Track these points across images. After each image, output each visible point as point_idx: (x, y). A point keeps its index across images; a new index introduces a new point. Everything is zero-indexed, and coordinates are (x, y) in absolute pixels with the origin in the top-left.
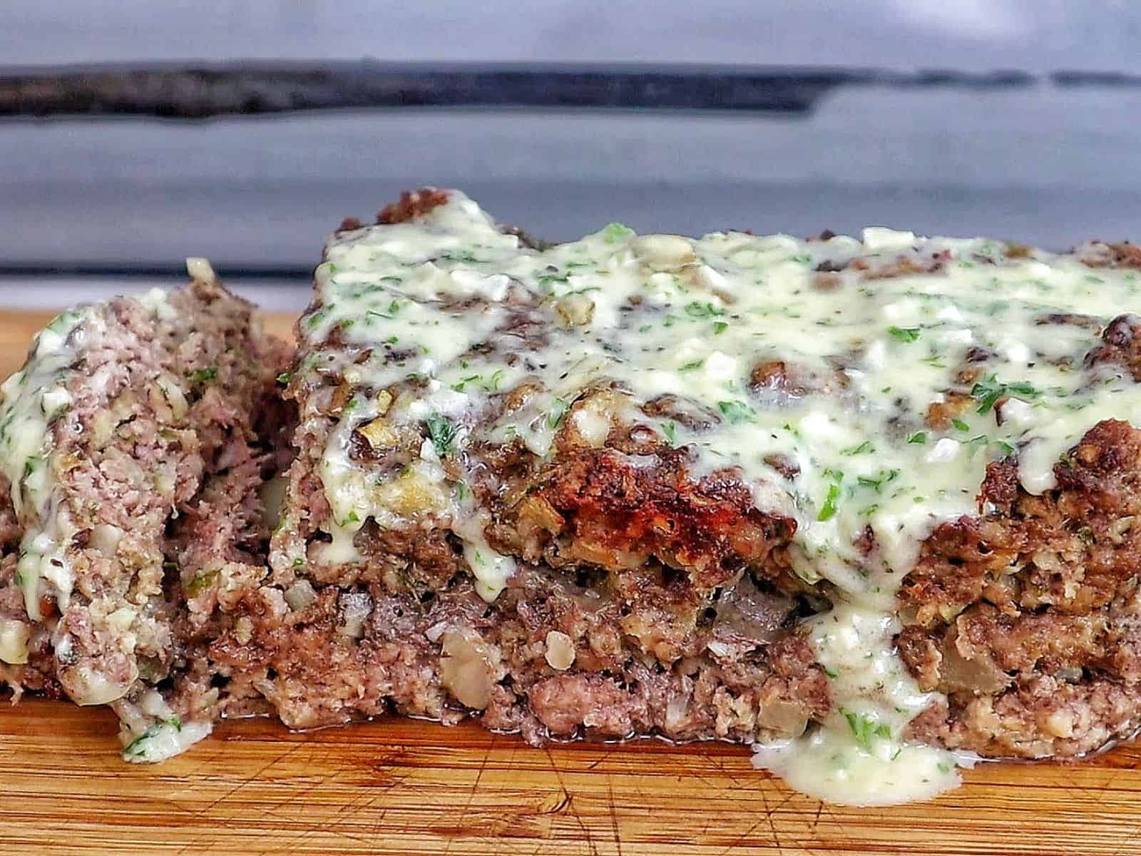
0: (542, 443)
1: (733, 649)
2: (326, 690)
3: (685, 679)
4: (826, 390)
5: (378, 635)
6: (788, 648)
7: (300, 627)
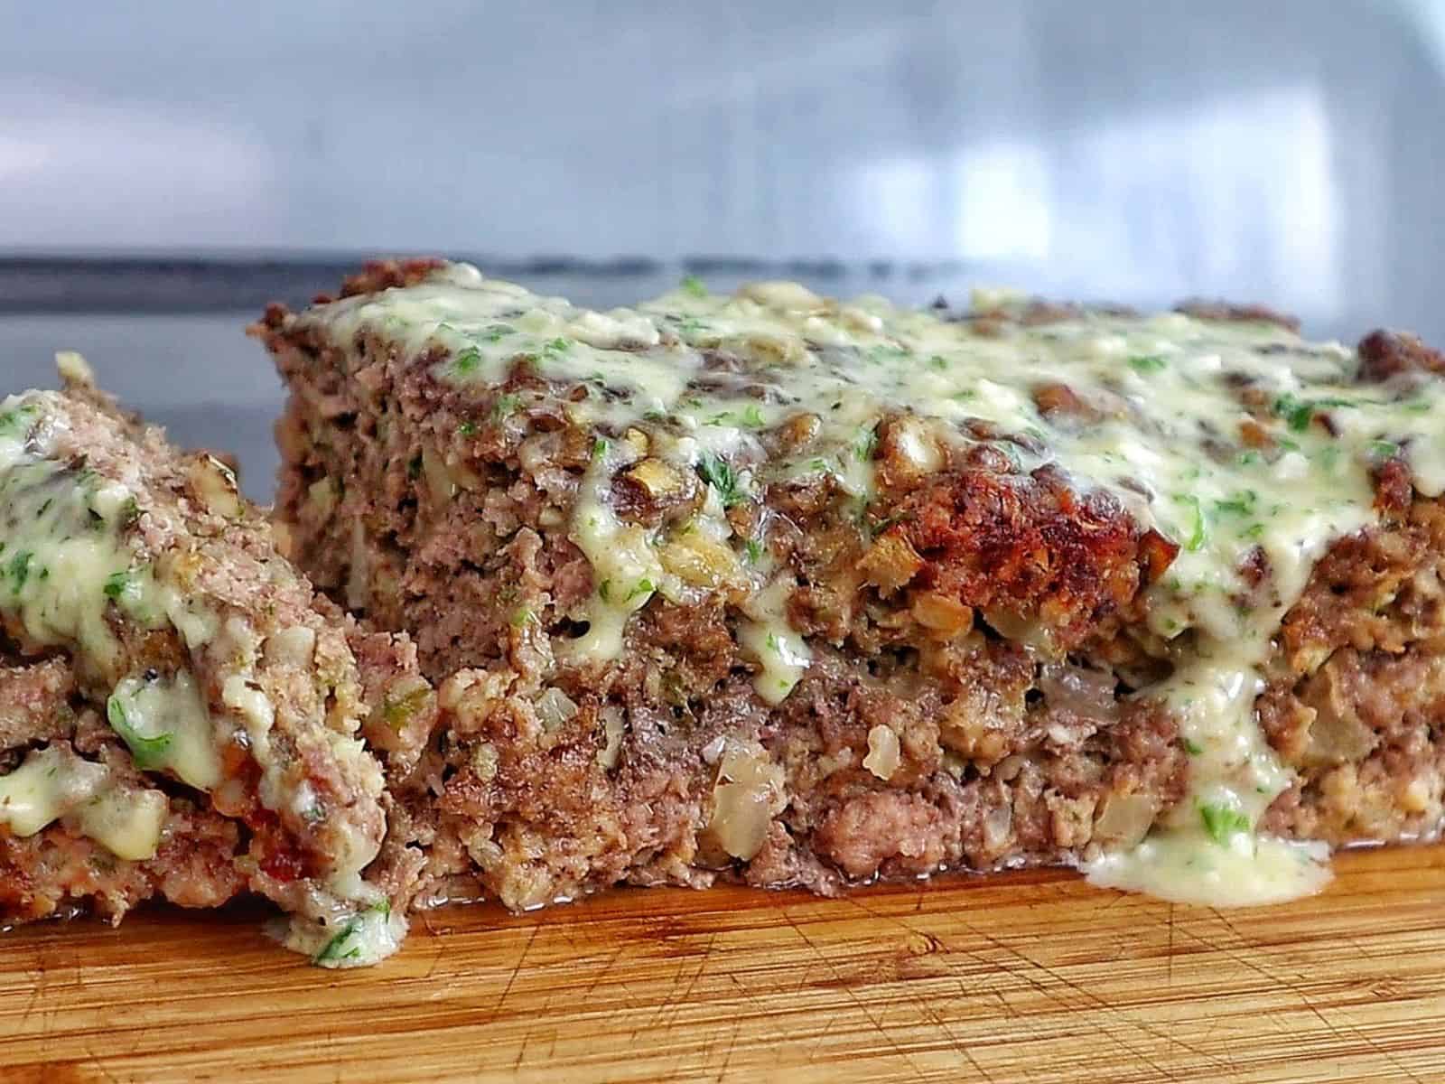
0: (857, 480)
1: (1076, 733)
2: (574, 844)
3: (1004, 788)
4: (1121, 414)
5: (643, 759)
6: (1143, 723)
7: (557, 751)
